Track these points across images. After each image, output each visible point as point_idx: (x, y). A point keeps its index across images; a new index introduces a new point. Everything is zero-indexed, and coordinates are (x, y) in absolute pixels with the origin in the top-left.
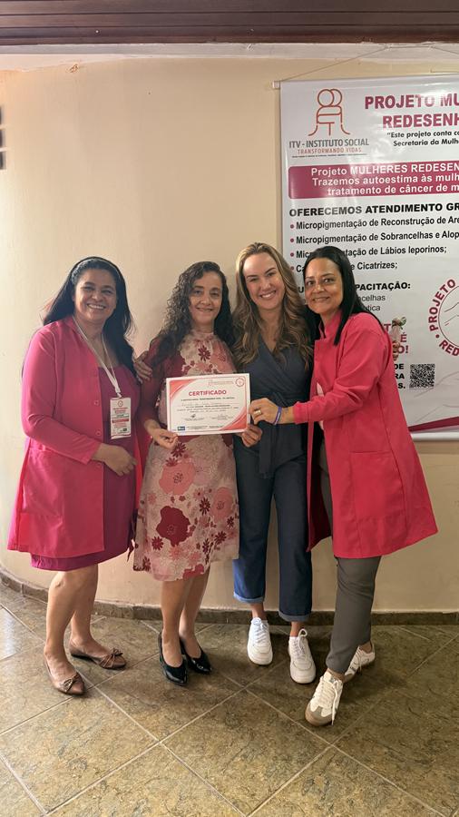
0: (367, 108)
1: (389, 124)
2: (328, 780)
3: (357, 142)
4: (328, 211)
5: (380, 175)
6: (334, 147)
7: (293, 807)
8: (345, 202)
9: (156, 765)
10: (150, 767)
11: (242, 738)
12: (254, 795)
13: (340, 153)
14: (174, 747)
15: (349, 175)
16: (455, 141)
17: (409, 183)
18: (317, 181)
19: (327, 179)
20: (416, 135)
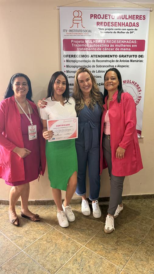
0: (91, 18)
1: (99, 25)
2: (82, 258)
3: (87, 31)
4: (77, 56)
5: (96, 44)
6: (79, 32)
7: (69, 270)
8: (84, 53)
9: (21, 259)
10: (18, 260)
11: (52, 246)
12: (55, 267)
13: (81, 35)
14: (27, 251)
15: (85, 43)
16: (122, 32)
17: (106, 47)
18: (73, 45)
19: (77, 44)
20: (108, 29)
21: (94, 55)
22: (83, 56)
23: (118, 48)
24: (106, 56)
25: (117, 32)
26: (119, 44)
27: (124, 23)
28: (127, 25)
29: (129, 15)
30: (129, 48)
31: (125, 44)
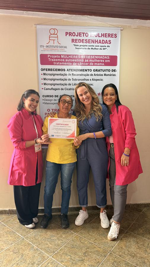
0: (66, 36)
1: (74, 42)
3: (63, 47)
4: (54, 70)
5: (71, 59)
6: (55, 48)
13: (57, 50)
15: (61, 58)
16: (95, 49)
17: (81, 62)
18: (50, 59)
19: (54, 59)
20: (83, 46)
21: (70, 69)
22: (59, 70)
23: (92, 62)
24: (81, 70)
25: (91, 49)
26: (93, 59)
27: (97, 40)
28: (100, 43)
29: (102, 34)
30: (102, 63)
31: (99, 59)
